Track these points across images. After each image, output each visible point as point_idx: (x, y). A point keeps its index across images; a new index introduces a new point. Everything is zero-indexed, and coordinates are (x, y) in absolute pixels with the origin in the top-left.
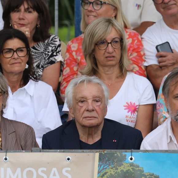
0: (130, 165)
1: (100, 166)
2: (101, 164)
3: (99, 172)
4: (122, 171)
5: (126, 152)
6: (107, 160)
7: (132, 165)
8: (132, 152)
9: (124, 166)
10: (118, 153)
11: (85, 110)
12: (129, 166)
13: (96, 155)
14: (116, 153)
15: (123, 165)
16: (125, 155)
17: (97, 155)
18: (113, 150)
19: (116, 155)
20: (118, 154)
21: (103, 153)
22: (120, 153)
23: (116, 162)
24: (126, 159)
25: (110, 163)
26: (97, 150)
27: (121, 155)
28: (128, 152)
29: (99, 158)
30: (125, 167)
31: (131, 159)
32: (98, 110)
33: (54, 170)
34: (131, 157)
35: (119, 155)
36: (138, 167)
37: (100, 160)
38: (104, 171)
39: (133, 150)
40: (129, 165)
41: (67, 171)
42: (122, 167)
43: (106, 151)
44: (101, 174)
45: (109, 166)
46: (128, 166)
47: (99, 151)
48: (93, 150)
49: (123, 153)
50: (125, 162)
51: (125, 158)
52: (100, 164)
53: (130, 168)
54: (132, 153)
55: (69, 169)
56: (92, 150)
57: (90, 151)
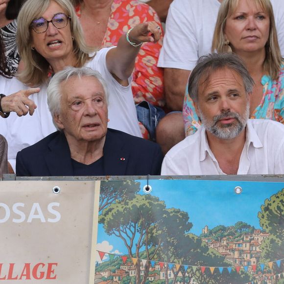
0: (145, 197)
1: (102, 199)
2: (103, 196)
3: (100, 209)
4: (134, 206)
5: (140, 179)
6: (112, 191)
7: (148, 197)
8: (148, 179)
9: (137, 199)
10: (128, 181)
11: (83, 115)
12: (145, 199)
13: (96, 183)
14: (125, 181)
15: (135, 197)
16: (139, 184)
17: (98, 184)
18: (120, 177)
19: (125, 183)
20: (128, 182)
21: (107, 181)
22: (131, 181)
23: (126, 194)
24: (140, 189)
25: (116, 195)
26: (98, 177)
27: (133, 183)
28: (143, 179)
29: (101, 188)
30: (138, 201)
31: (147, 189)
32: (101, 114)
33: (36, 205)
34: (147, 186)
35: (130, 183)
36: (158, 200)
37: (102, 190)
38: (108, 208)
39: (150, 176)
40: (144, 197)
41: (54, 208)
42: (134, 201)
43: (111, 178)
44: (104, 211)
45: (115, 199)
46: (143, 199)
47: (101, 178)
48: (92, 177)
49: (135, 181)
50: (138, 193)
51: (137, 187)
52: (102, 196)
53: (146, 202)
54: (149, 180)
55: (57, 204)
56: (90, 177)
57: (88, 178)
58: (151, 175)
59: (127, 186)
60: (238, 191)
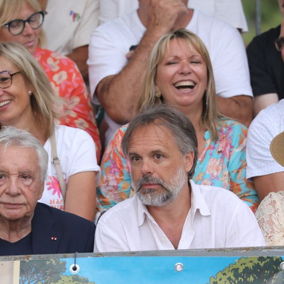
0: (73, 278)
1: (22, 282)
2: (24, 278)
5: (65, 257)
6: (34, 272)
7: (76, 278)
8: (75, 257)
9: (63, 281)
10: (52, 260)
12: (72, 280)
13: (16, 264)
14: (49, 260)
15: (60, 279)
16: (65, 263)
18: (42, 256)
19: (48, 263)
20: (52, 262)
21: (27, 261)
22: (56, 260)
23: (50, 275)
24: (66, 269)
25: (38, 276)
26: (16, 256)
27: (58, 262)
28: (69, 257)
29: (20, 269)
30: (64, 283)
31: (75, 269)
34: (73, 265)
35: (54, 263)
36: (87, 281)
37: (22, 272)
39: (77, 254)
40: (71, 278)
43: (32, 257)
45: (37, 282)
46: (70, 281)
47: (20, 258)
48: (10, 257)
49: (61, 260)
50: (64, 274)
51: (63, 267)
52: (22, 279)
54: (77, 259)
56: (7, 257)
57: (5, 259)
58: (79, 252)
59: (51, 266)
60: (179, 268)
